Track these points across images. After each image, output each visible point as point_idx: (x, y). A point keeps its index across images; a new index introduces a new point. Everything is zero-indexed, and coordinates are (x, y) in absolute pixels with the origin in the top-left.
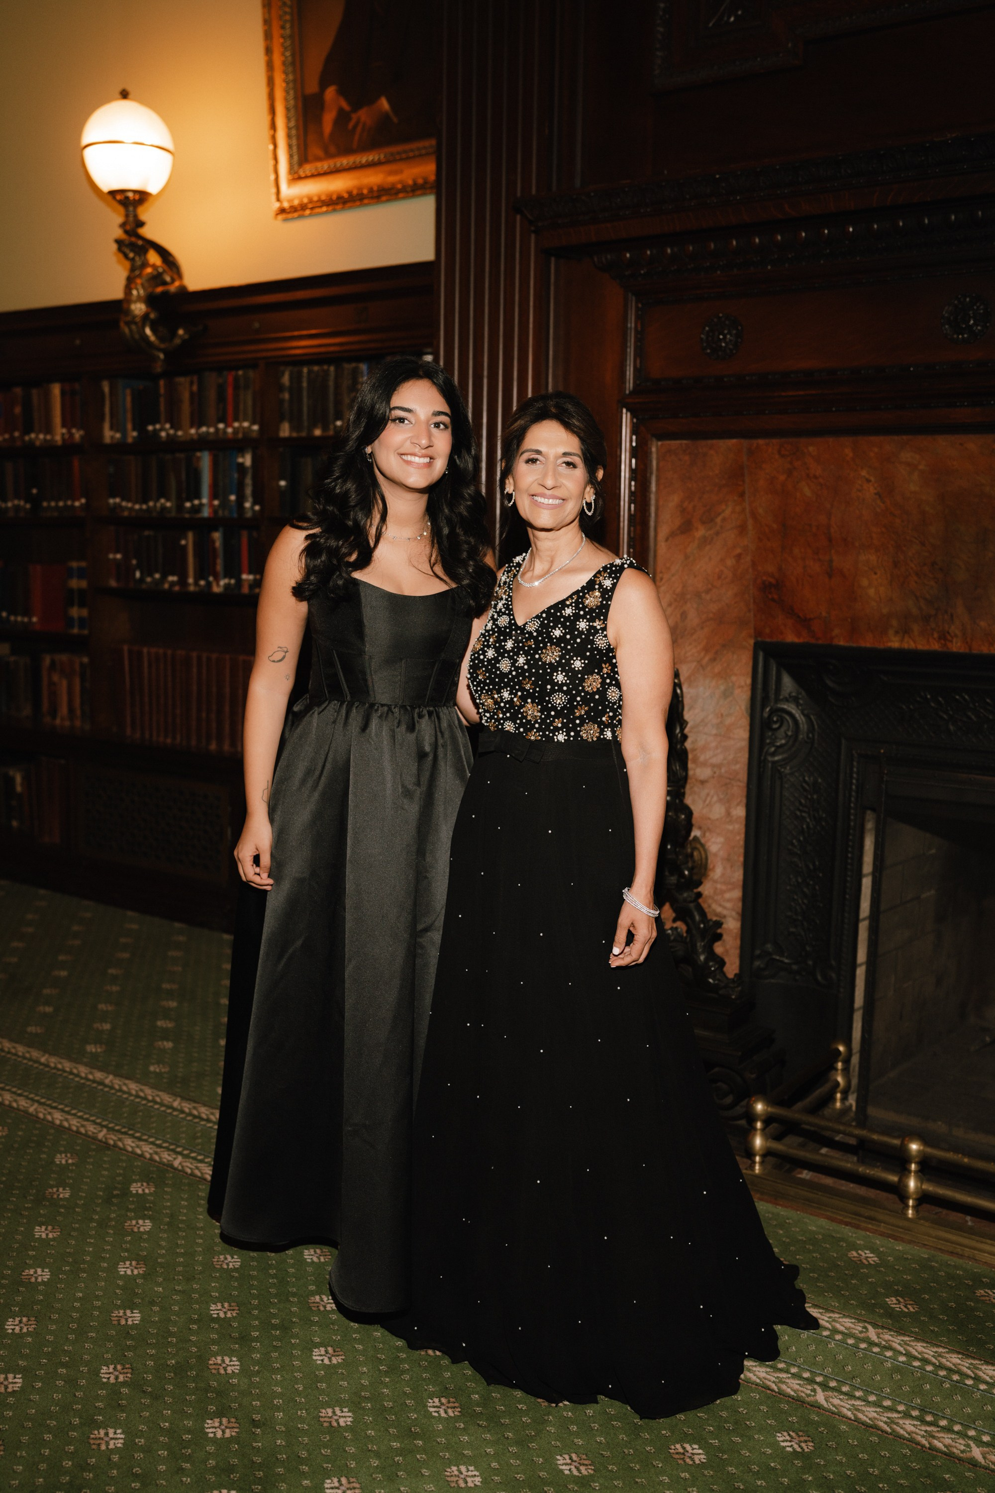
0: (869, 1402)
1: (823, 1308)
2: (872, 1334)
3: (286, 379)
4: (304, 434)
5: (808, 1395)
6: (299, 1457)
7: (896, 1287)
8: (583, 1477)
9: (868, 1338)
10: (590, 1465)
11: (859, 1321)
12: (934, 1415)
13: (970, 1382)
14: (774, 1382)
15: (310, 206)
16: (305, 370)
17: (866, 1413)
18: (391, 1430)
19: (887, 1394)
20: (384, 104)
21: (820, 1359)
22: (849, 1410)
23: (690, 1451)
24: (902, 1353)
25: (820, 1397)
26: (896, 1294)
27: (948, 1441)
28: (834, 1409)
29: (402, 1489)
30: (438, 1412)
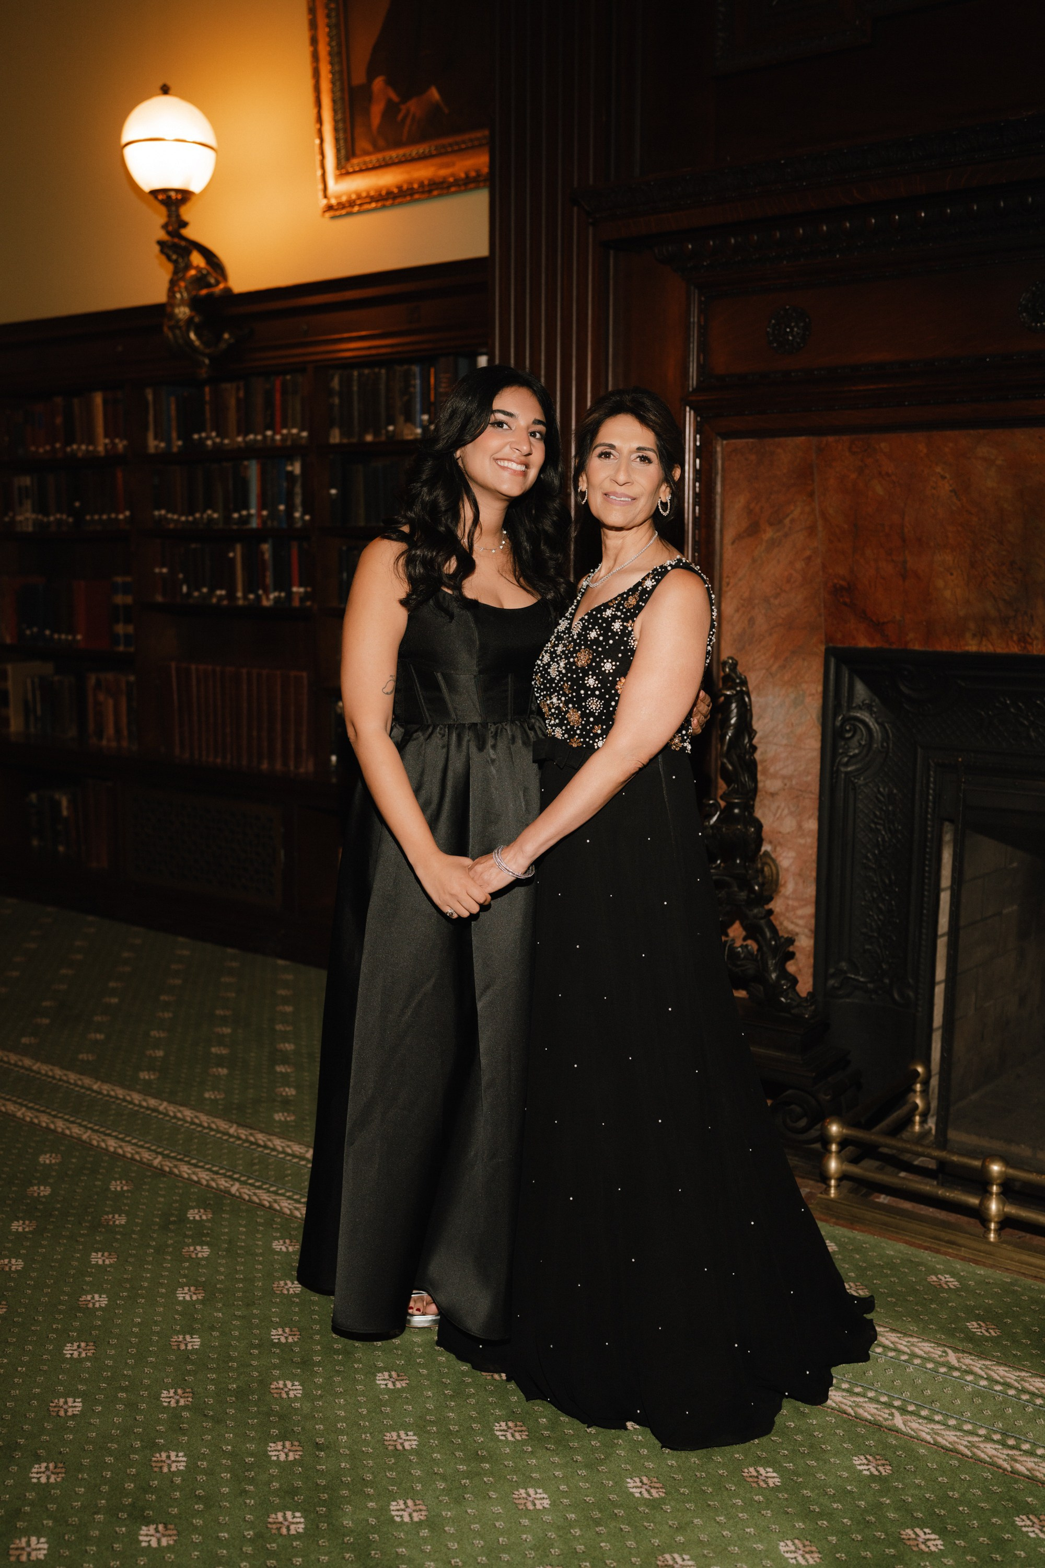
0: (949, 1426)
1: (901, 1333)
2: (952, 1358)
3: (335, 383)
4: (354, 440)
5: (886, 1420)
6: (364, 1479)
7: (977, 1312)
8: (654, 1500)
9: (948, 1362)
10: (661, 1488)
11: (939, 1345)
12: (1016, 1438)
14: (850, 1406)
15: (358, 202)
16: (356, 373)
17: (946, 1437)
18: (457, 1454)
19: (968, 1418)
20: (434, 94)
21: (898, 1383)
22: (928, 1433)
23: (764, 1474)
24: (983, 1377)
25: (898, 1421)
26: (978, 1318)
27: (1031, 1465)
28: (913, 1433)
29: (469, 1511)
30: (504, 1436)
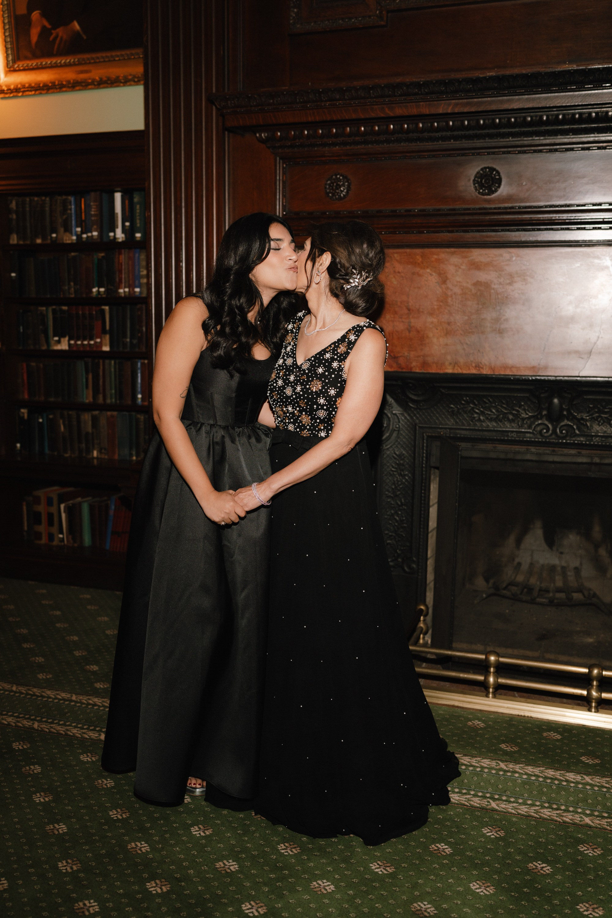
0: (520, 803)
1: (470, 756)
2: (502, 765)
3: (13, 205)
4: (28, 242)
5: (487, 805)
6: (217, 895)
7: (501, 738)
8: (391, 874)
9: (501, 768)
10: (391, 866)
11: (493, 760)
12: (557, 804)
13: (565, 783)
14: (465, 801)
15: (22, 90)
16: (28, 199)
17: (522, 809)
18: (265, 868)
19: (527, 797)
20: (76, 26)
21: (482, 784)
22: (512, 809)
23: (441, 848)
24: (523, 774)
25: (494, 805)
26: (503, 742)
27: (571, 817)
28: (504, 810)
29: (291, 901)
30: (287, 852)
